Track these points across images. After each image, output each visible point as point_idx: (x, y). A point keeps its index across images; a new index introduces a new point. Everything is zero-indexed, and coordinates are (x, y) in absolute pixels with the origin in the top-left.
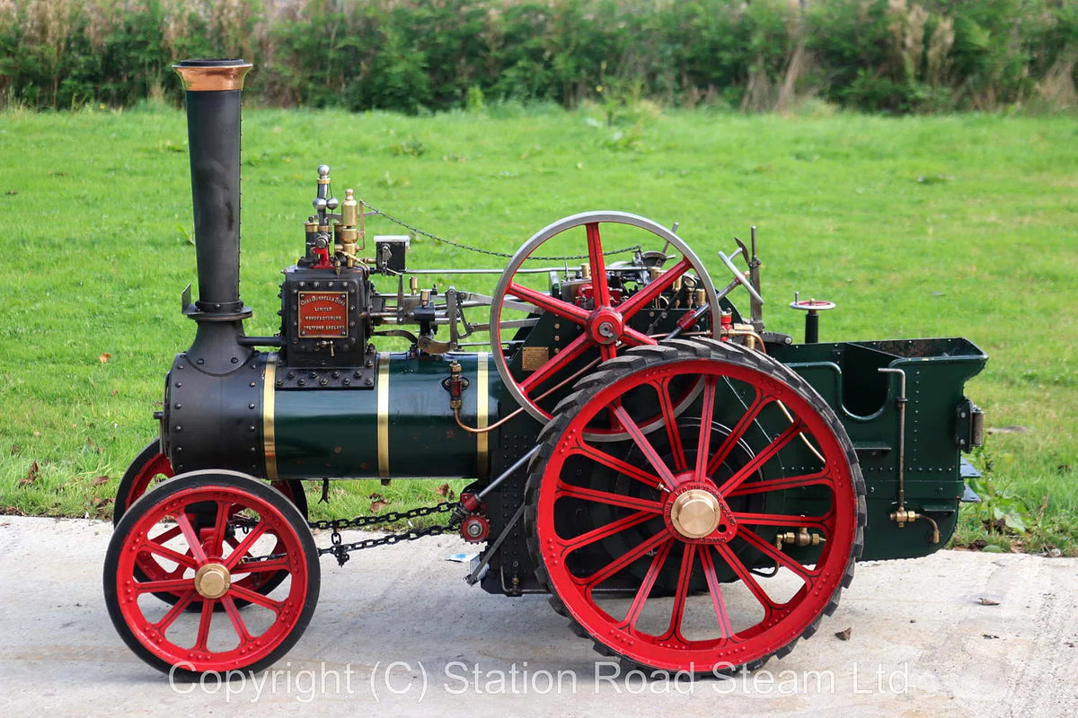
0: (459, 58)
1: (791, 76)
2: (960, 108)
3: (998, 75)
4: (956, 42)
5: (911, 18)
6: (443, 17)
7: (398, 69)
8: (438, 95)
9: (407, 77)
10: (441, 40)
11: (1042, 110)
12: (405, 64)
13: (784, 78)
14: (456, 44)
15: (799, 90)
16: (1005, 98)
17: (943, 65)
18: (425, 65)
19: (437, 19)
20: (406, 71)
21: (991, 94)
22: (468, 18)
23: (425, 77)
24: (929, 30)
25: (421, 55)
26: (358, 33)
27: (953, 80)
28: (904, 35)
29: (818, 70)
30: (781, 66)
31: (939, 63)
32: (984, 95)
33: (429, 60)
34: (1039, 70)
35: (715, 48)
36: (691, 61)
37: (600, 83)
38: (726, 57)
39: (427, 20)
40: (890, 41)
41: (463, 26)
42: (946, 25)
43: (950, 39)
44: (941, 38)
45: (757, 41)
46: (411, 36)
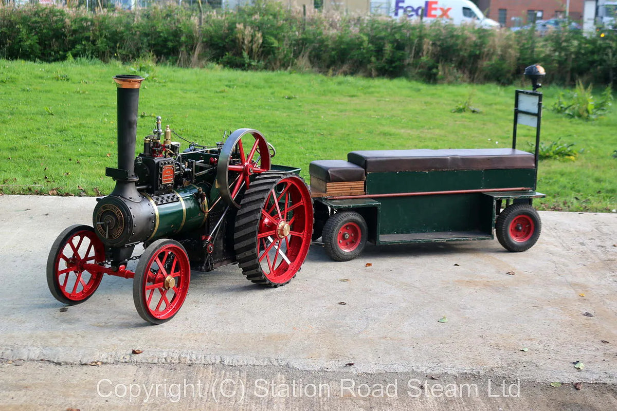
0: (52, 39)
1: (197, 53)
2: (266, 68)
3: (281, 57)
4: (263, 43)
5: (246, 32)
6: (46, 21)
7: (27, 43)
8: (43, 54)
9: (31, 46)
10: (45, 31)
11: (299, 70)
12: (30, 41)
13: (194, 53)
14: (51, 33)
15: (200, 58)
16: (284, 65)
17: (258, 51)
18: (38, 41)
19: (42, 22)
20: (30, 44)
21: (278, 64)
22: (56, 22)
23: (38, 46)
24: (253, 36)
25: (36, 37)
26: (6, 26)
27: (263, 57)
28: (244, 39)
29: (208, 50)
30: (193, 48)
31: (257, 50)
32: (275, 64)
33: (39, 39)
34: (296, 55)
35: (166, 40)
36: (154, 45)
37: (116, 52)
38: (170, 44)
39: (39, 22)
40: (237, 41)
41: (54, 26)
42: (259, 35)
43: (261, 41)
44: (258, 40)
45: (183, 39)
46: (31, 29)
